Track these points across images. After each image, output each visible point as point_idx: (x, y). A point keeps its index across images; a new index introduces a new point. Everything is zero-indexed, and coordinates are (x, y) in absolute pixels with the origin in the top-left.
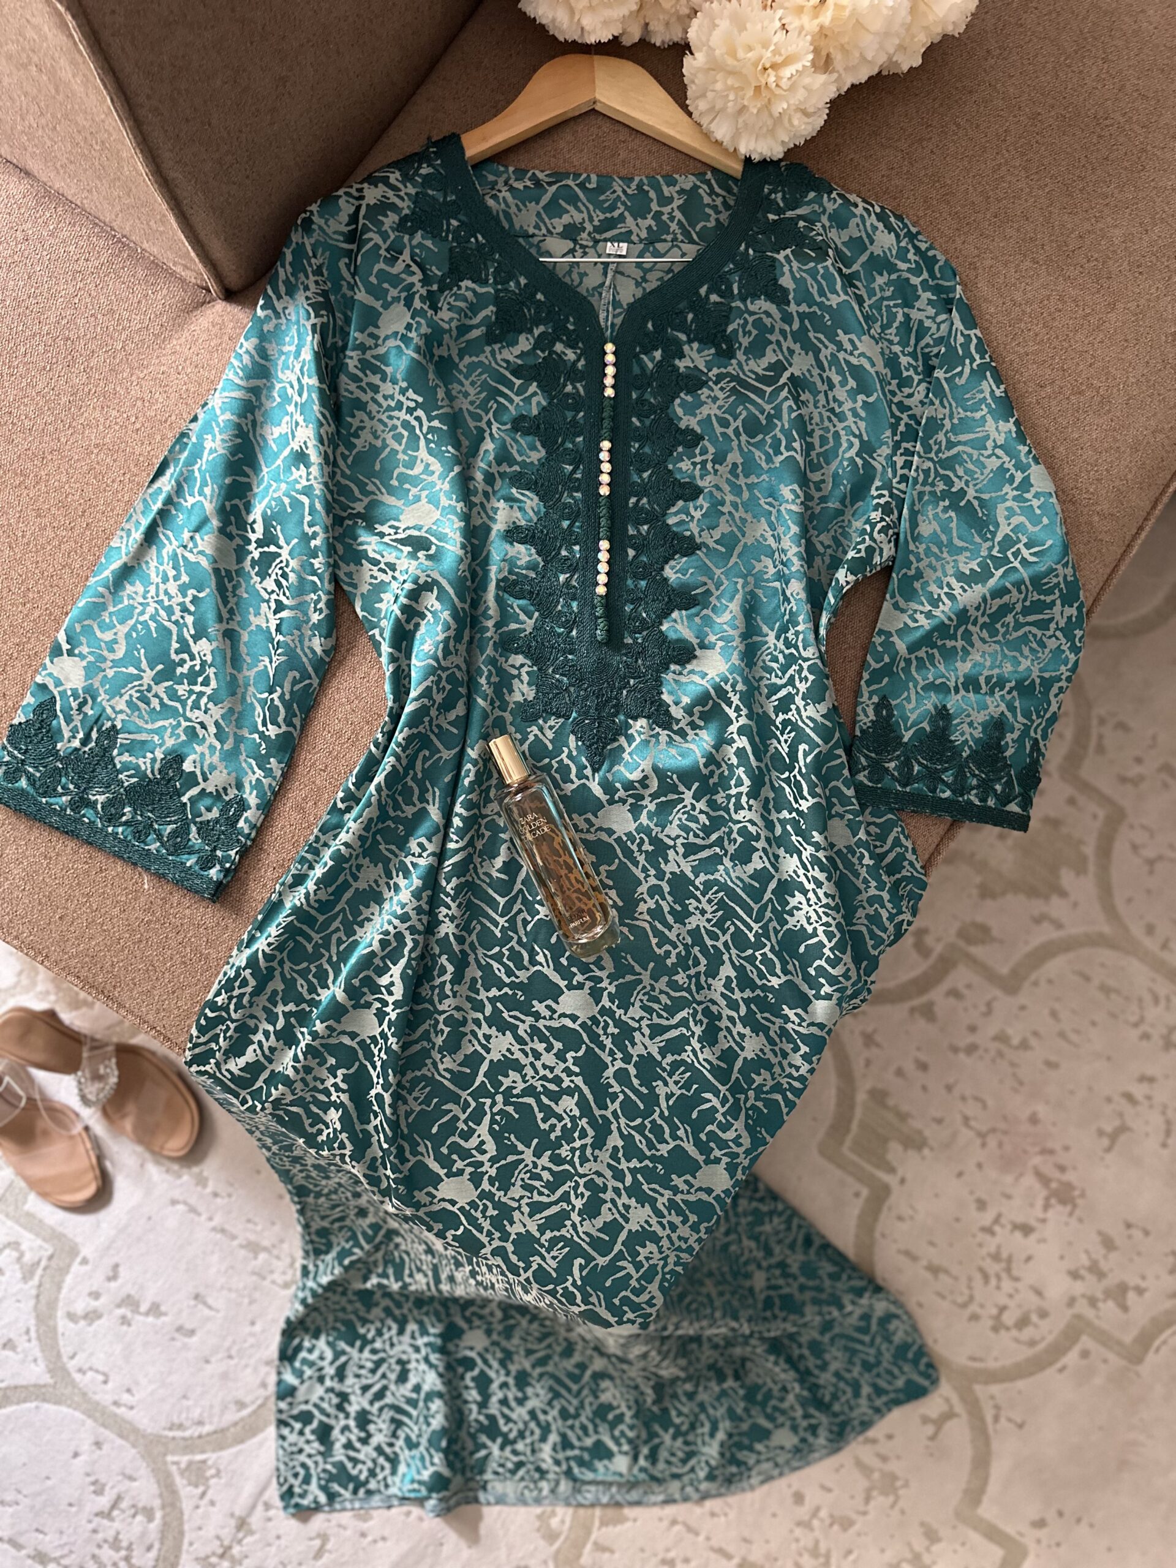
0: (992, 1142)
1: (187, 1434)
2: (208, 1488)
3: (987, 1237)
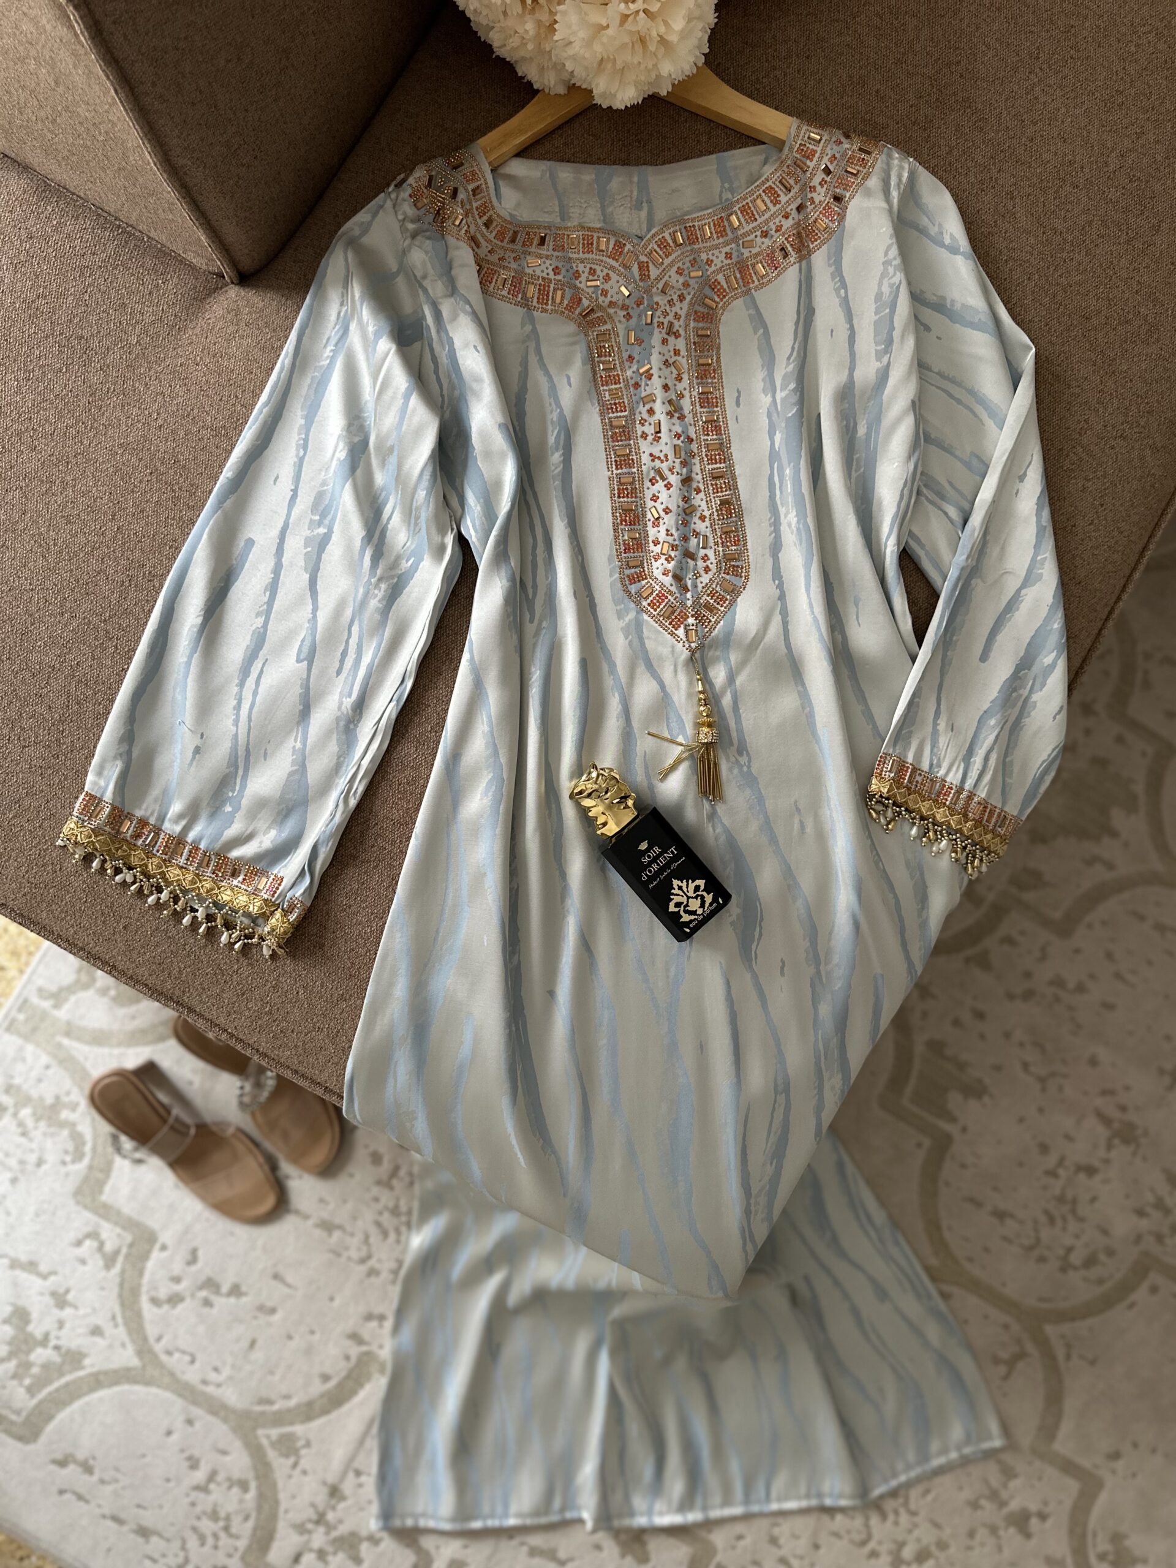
0: (1052, 1085)
1: (276, 1407)
2: (298, 1457)
3: (1053, 1180)
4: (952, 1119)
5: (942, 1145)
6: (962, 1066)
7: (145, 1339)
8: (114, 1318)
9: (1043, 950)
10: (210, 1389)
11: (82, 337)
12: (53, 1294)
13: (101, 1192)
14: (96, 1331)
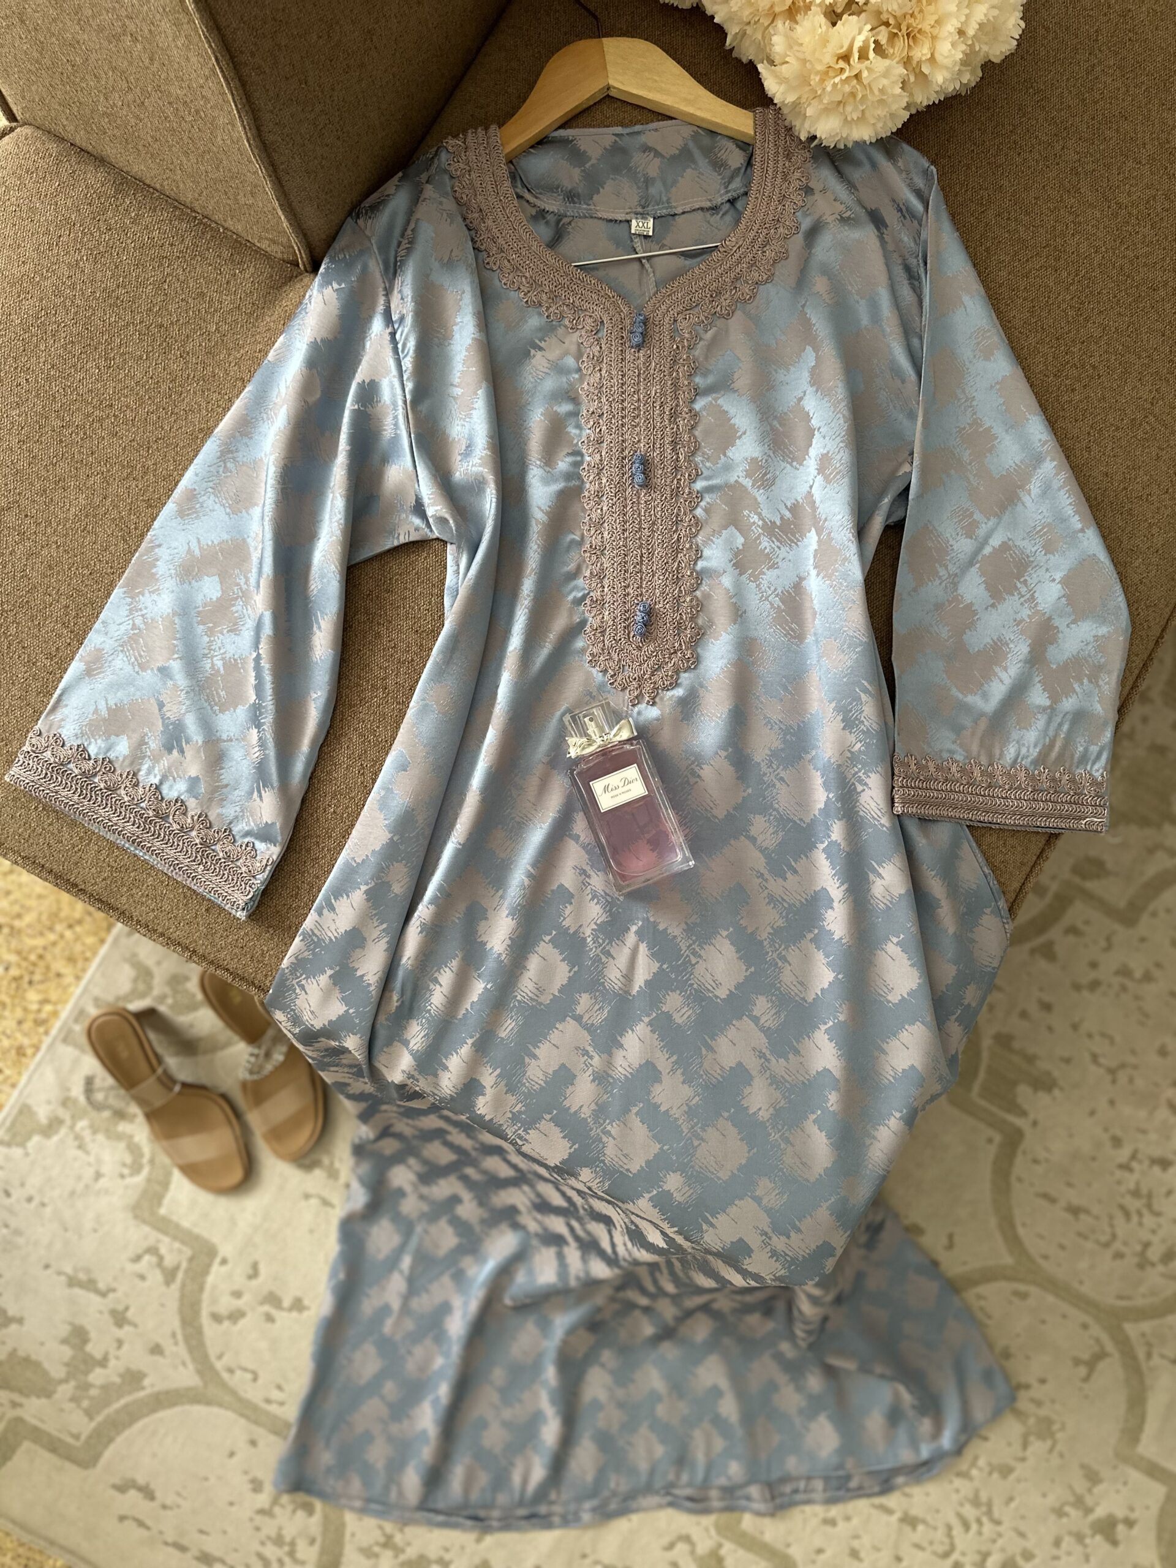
0: (1122, 1077)
3: (1126, 1174)
4: (1023, 1114)
5: (1013, 1141)
6: (1031, 1059)
7: (206, 1356)
8: (174, 1335)
9: (1108, 939)
10: (273, 1408)
11: (161, 326)
12: (114, 1313)
13: (160, 1204)
14: (156, 1350)
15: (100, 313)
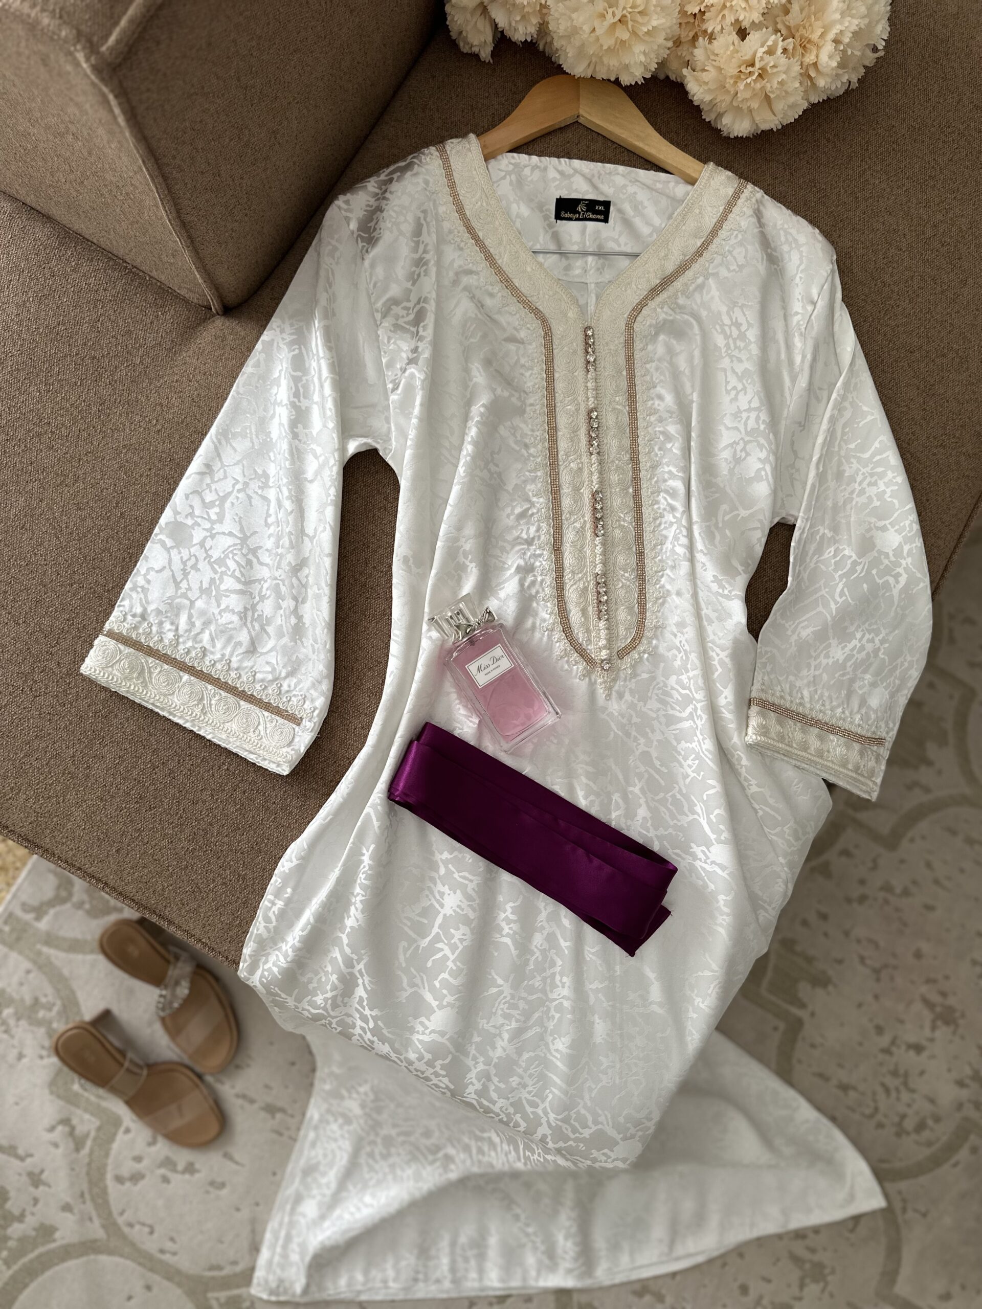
0: (885, 976)
1: (224, 1272)
3: (887, 1057)
4: (803, 1006)
5: (794, 1028)
6: (809, 960)
7: (110, 1214)
8: (82, 1195)
9: (874, 861)
10: (167, 1257)
11: (94, 358)
12: (30, 1174)
14: (66, 1208)
15: (42, 346)
